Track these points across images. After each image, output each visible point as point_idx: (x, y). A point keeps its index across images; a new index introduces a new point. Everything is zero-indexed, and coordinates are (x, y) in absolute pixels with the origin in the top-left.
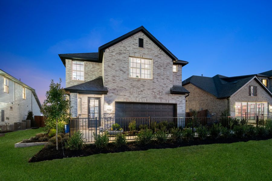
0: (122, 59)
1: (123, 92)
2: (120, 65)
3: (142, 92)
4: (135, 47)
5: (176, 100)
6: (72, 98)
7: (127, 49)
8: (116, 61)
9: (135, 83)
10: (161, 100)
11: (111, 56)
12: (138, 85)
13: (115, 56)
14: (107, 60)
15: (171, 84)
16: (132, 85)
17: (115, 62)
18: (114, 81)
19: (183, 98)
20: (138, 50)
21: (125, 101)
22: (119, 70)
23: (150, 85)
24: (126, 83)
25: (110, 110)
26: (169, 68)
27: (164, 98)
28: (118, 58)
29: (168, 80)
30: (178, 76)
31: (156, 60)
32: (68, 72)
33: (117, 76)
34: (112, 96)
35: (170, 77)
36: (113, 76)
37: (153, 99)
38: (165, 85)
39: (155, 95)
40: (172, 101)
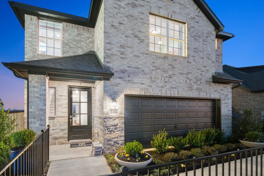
0: (138, 16)
1: (140, 78)
2: (135, 27)
3: (171, 78)
5: (219, 92)
6: (34, 87)
8: (126, 18)
9: (159, 62)
10: (199, 93)
11: (117, 6)
12: (165, 66)
13: (124, 8)
14: (110, 15)
16: (154, 65)
17: (124, 20)
18: (122, 56)
19: (229, 91)
21: (142, 93)
22: (133, 36)
23: (184, 67)
24: (145, 61)
25: (116, 111)
26: (210, 41)
27: (204, 90)
28: (129, 13)
29: (209, 59)
31: (192, 26)
33: (129, 47)
34: (120, 84)
35: (212, 55)
36: (121, 45)
37: (188, 90)
38: (205, 68)
39: (191, 84)
40: (214, 94)
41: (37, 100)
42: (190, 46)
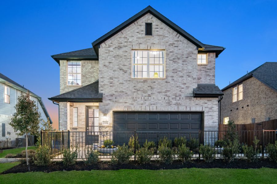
0: (122, 54)
1: (124, 98)
2: (120, 63)
3: (150, 96)
4: (140, 36)
5: (202, 106)
6: (62, 109)
7: (129, 41)
8: (113, 58)
9: (139, 85)
10: (178, 107)
11: (107, 51)
12: (144, 88)
13: (112, 51)
14: (103, 58)
15: (195, 82)
16: (135, 88)
17: (112, 60)
18: (111, 85)
19: (215, 103)
20: (145, 39)
21: (126, 110)
22: (119, 70)
23: (162, 87)
24: (127, 86)
25: (107, 122)
26: (191, 60)
27: (183, 105)
28: (116, 54)
29: (189, 77)
30: (208, 71)
31: (171, 51)
32: (63, 76)
33: (116, 78)
34: (109, 104)
35: (193, 73)
36: (110, 78)
37: (166, 106)
38: (185, 85)
39: (170, 100)
40: (196, 107)
41: (63, 116)
42: (169, 69)
